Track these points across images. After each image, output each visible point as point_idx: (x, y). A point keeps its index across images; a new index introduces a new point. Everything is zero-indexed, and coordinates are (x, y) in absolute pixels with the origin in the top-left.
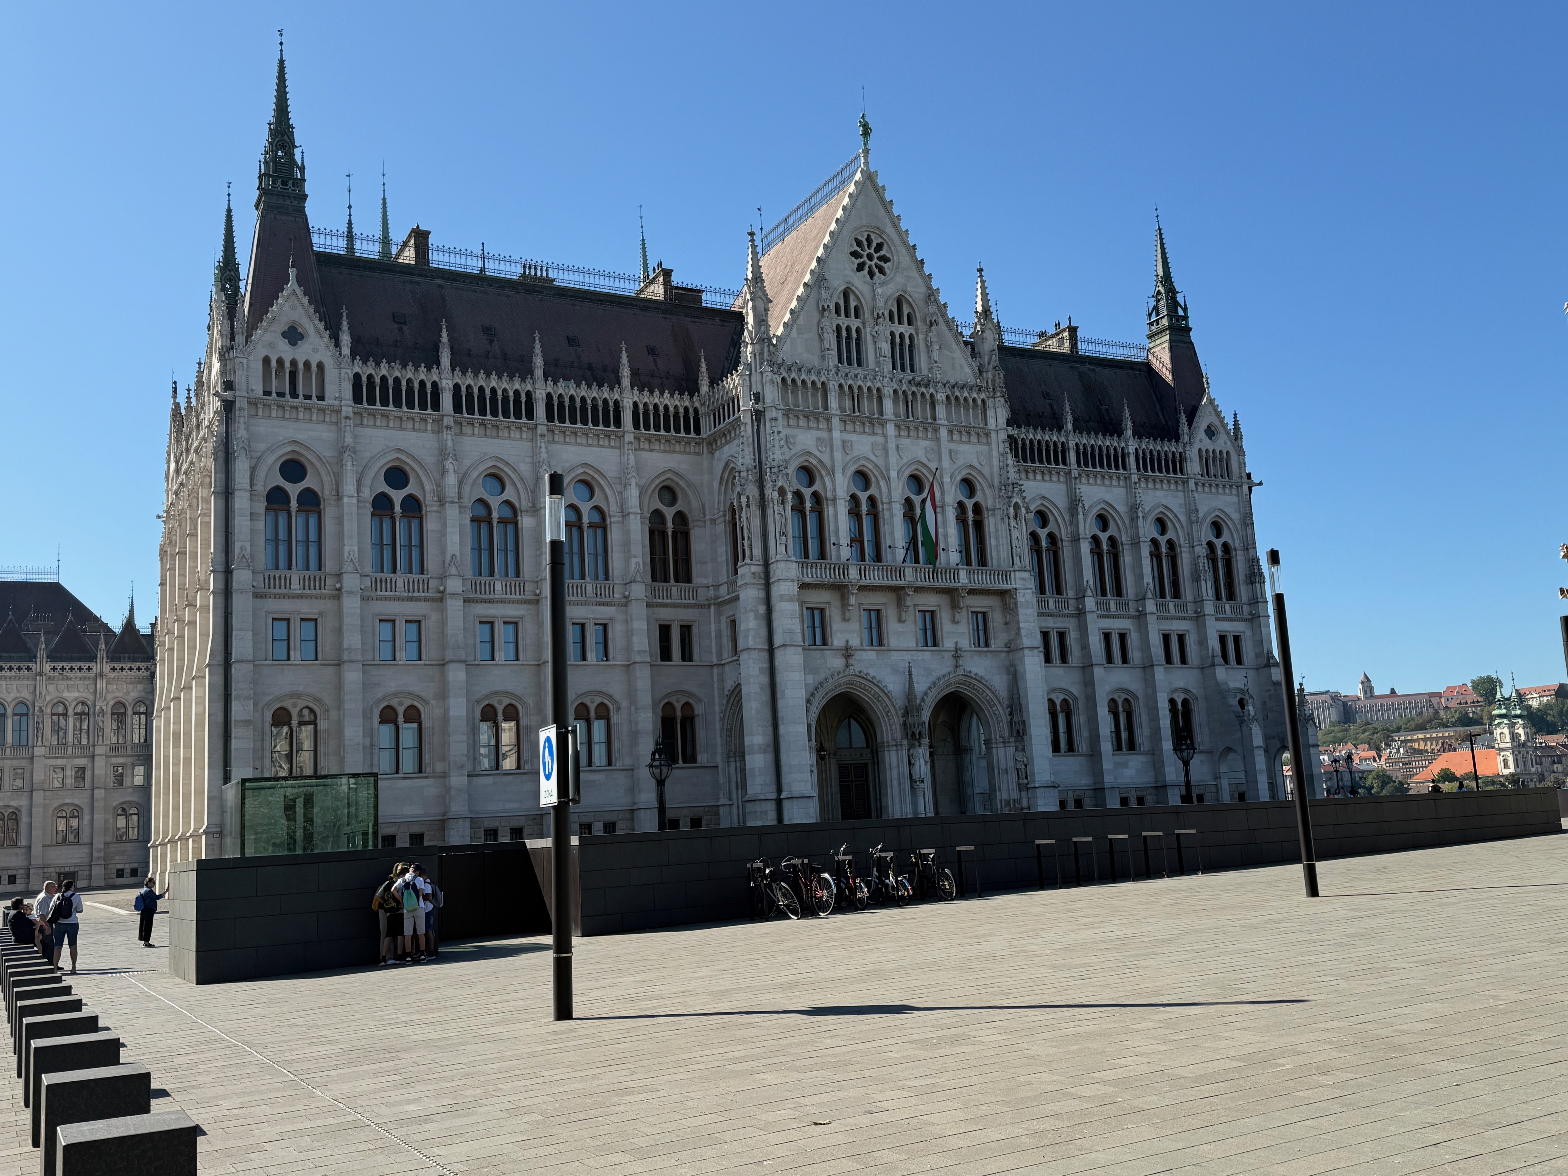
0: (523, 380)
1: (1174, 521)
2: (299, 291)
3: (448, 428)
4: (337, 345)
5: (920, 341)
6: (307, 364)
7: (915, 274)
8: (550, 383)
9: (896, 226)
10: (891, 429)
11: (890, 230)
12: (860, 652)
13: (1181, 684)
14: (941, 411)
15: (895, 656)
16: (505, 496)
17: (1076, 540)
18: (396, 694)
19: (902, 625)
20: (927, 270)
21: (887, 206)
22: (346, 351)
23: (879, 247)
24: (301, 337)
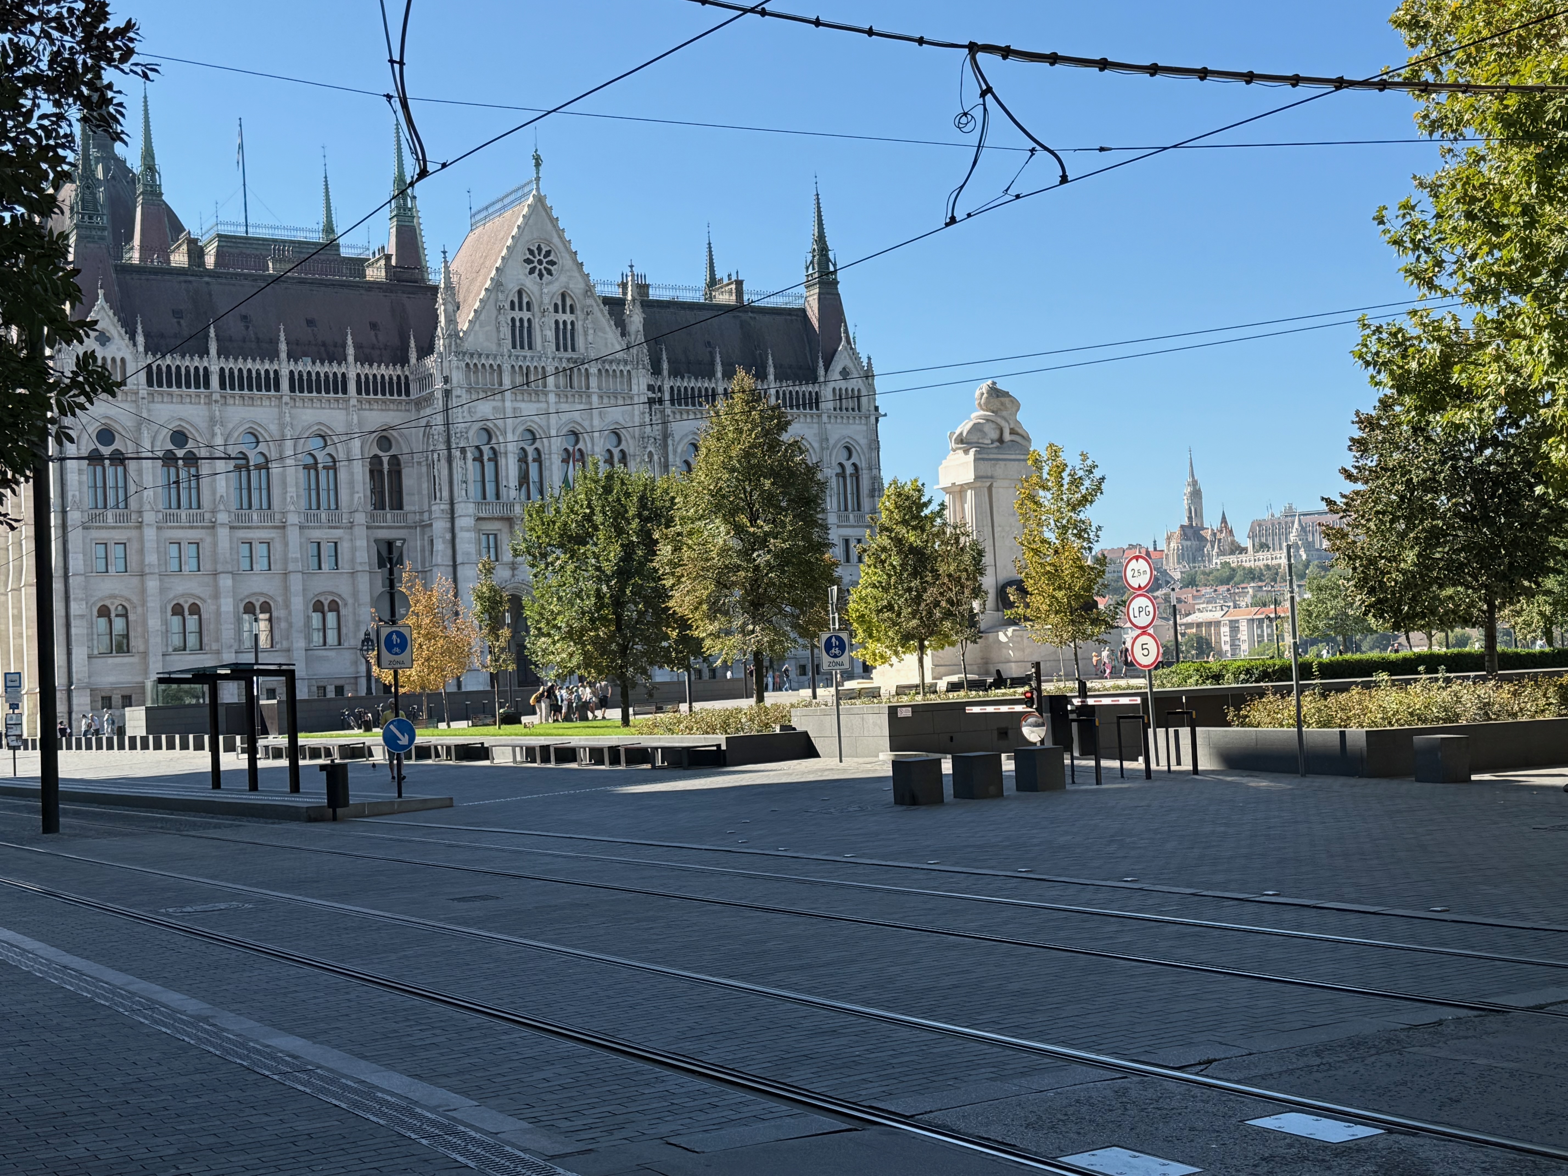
0: (272, 361)
2: (107, 306)
3: (216, 402)
4: (135, 345)
5: (579, 326)
6: (114, 360)
7: (577, 274)
8: (292, 362)
9: (561, 237)
10: (552, 398)
11: (556, 240)
14: (594, 382)
16: (259, 449)
18: (183, 595)
20: (586, 270)
21: (554, 221)
22: (141, 349)
23: (548, 253)
24: (109, 339)
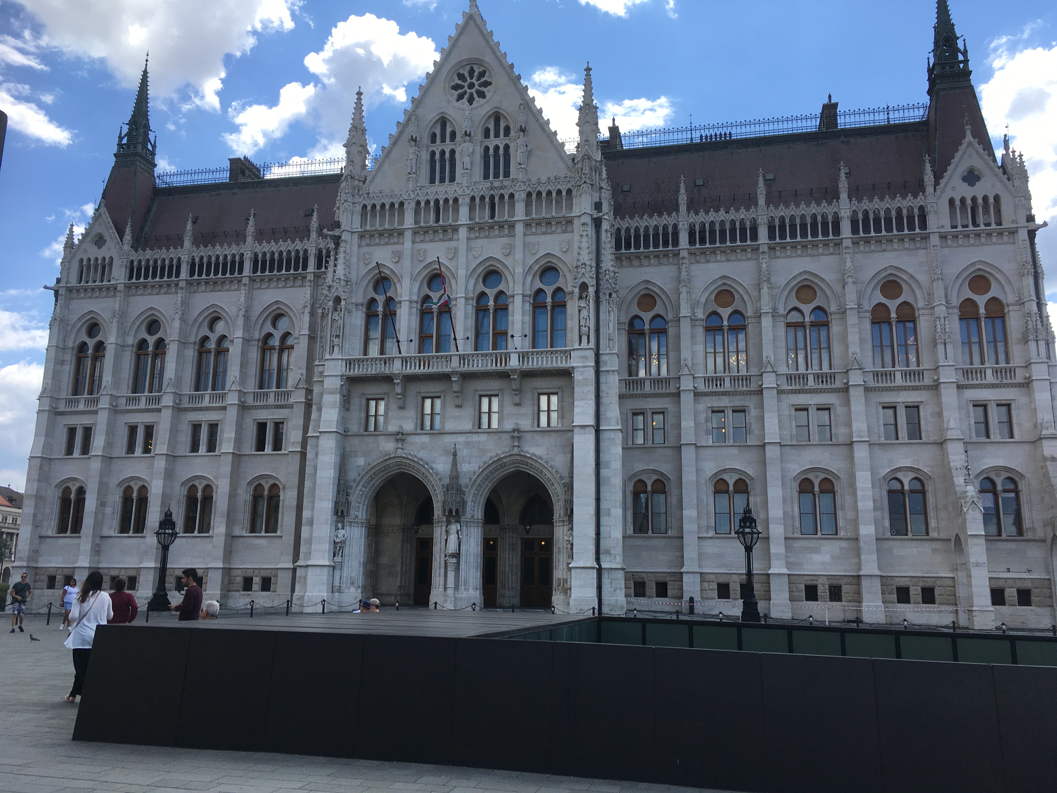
1: (910, 282)
12: (412, 437)
13: (907, 463)
15: (448, 439)
17: (759, 316)
19: (460, 410)
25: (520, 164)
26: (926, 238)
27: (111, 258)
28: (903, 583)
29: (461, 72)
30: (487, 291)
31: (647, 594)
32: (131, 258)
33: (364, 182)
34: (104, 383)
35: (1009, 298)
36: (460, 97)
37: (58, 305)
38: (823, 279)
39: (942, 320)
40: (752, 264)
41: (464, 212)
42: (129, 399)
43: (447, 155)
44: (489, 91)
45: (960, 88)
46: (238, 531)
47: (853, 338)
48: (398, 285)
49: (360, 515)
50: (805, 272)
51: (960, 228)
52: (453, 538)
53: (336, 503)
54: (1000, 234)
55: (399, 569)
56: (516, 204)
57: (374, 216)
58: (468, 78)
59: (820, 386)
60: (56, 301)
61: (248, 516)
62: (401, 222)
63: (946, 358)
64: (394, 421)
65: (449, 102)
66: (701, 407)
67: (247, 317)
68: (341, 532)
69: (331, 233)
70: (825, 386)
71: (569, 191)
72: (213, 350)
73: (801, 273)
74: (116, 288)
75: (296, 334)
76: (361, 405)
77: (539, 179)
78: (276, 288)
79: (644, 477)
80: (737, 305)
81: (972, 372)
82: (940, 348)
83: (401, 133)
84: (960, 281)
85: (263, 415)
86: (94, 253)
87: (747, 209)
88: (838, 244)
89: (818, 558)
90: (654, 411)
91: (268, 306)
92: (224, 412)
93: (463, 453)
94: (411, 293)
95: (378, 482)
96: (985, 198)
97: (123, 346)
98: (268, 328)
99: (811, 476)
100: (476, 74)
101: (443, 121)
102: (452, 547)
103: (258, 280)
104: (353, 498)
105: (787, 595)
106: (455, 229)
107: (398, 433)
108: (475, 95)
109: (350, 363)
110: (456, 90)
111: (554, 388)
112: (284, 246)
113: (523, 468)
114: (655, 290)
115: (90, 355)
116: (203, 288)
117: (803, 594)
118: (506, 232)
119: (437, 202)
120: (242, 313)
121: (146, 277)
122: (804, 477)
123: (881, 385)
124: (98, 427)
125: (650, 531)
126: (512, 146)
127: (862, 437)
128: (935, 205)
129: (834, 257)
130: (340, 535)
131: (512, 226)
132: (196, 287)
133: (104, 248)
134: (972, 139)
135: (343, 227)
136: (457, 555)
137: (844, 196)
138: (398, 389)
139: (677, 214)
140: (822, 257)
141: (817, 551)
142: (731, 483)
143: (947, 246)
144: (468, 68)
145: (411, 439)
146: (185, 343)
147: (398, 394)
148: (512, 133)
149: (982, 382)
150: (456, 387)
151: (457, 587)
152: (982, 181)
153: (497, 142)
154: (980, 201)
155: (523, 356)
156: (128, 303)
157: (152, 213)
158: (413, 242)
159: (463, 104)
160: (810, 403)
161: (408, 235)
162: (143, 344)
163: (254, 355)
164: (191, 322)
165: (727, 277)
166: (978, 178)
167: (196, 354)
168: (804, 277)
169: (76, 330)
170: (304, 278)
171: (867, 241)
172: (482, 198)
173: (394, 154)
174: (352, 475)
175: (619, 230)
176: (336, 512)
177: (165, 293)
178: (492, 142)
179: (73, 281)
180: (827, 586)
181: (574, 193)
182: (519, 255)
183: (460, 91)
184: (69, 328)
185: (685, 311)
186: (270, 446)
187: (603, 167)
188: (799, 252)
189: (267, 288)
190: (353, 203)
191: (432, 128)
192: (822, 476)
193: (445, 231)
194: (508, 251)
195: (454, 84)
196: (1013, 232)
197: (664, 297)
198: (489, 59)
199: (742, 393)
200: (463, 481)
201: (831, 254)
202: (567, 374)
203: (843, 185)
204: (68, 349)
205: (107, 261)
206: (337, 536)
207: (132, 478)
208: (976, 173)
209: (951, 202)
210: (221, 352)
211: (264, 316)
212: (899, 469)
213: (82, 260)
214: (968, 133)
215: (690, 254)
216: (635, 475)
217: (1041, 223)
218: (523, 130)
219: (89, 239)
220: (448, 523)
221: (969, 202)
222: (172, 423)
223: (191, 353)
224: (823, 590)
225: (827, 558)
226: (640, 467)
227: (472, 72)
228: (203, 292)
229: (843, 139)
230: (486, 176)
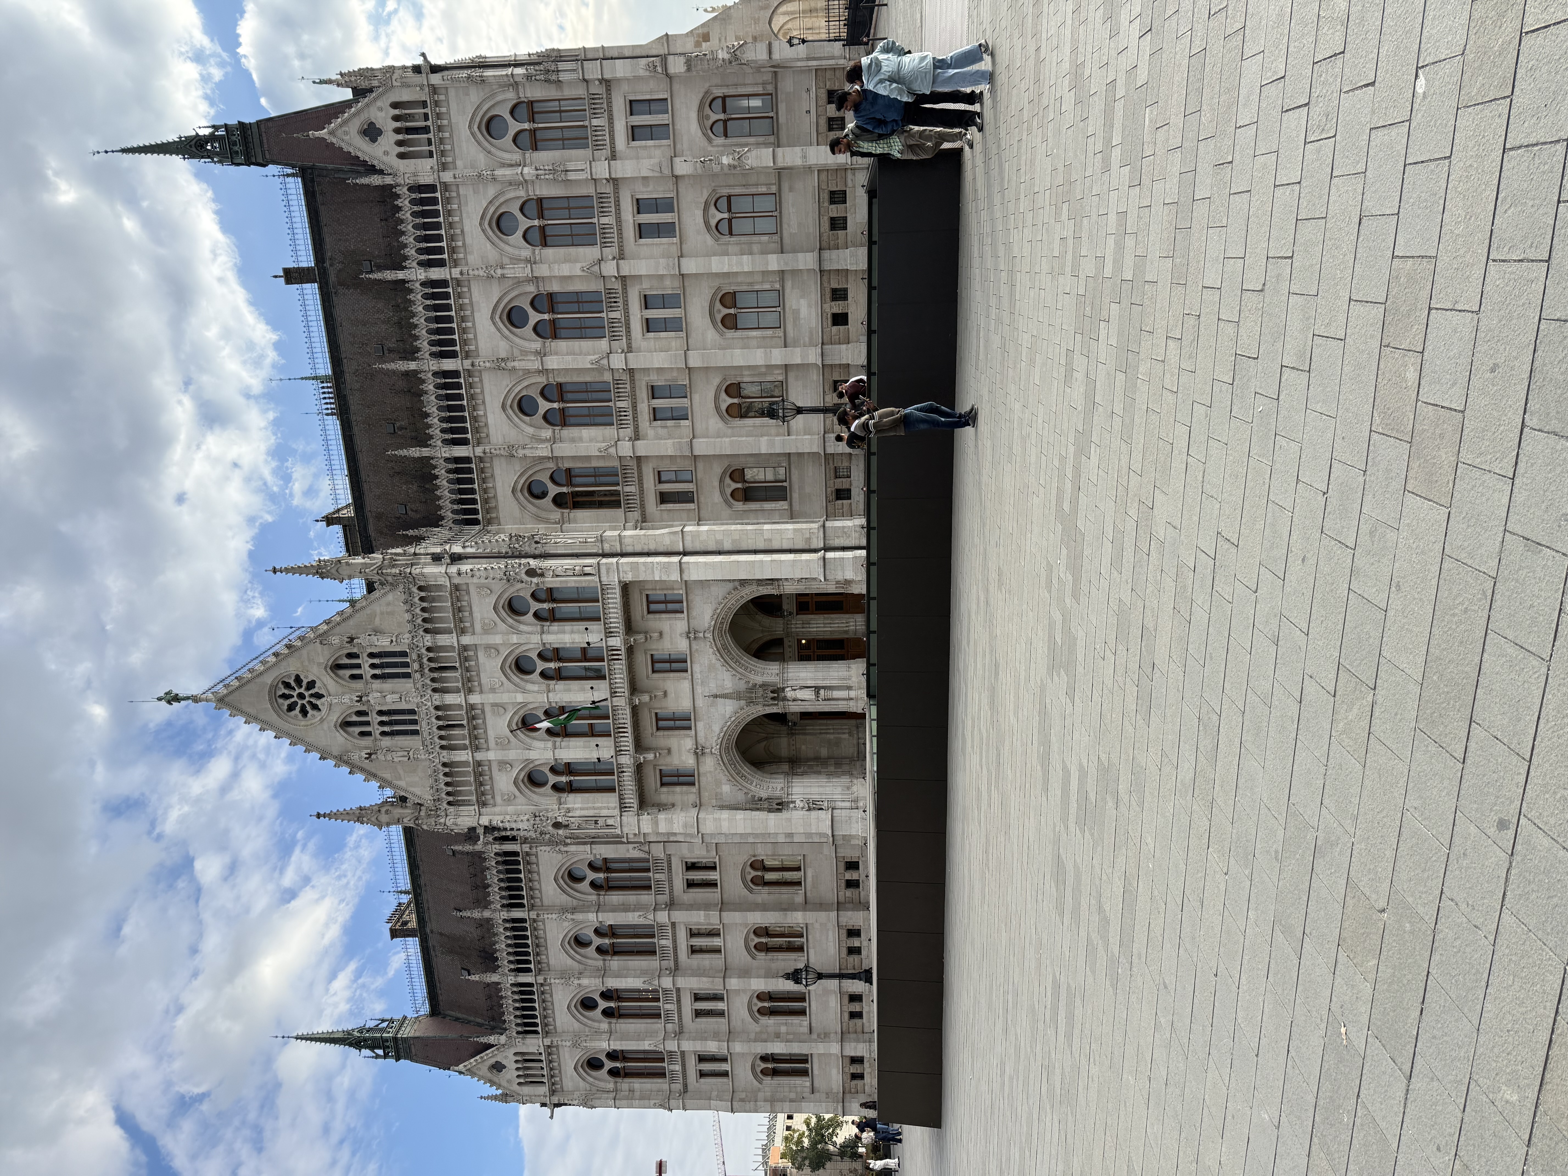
25: (392, 641)
26: (446, 187)
27: (516, 1054)
28: (826, 225)
29: (286, 707)
30: (538, 671)
31: (848, 487)
32: (514, 1034)
33: (421, 805)
34: (652, 1048)
35: (510, 96)
36: (315, 707)
37: (570, 1102)
38: (500, 299)
39: (539, 172)
40: (486, 376)
41: (450, 699)
42: (667, 1021)
43: (385, 718)
44: (306, 677)
45: (260, 135)
46: (799, 899)
47: (565, 270)
48: (537, 763)
49: (779, 786)
50: (492, 318)
51: (433, 148)
52: (800, 694)
53: (770, 811)
54: (437, 104)
55: (832, 737)
56: (439, 644)
57: (459, 793)
58: (293, 700)
59: (620, 304)
60: (566, 1104)
61: (784, 890)
62: (465, 764)
63: (583, 170)
64: (684, 758)
65: (322, 720)
66: (651, 433)
67: (574, 910)
68: (799, 804)
69: (482, 837)
70: (621, 300)
71: (421, 588)
72: (612, 941)
73: (494, 324)
74: (549, 1047)
75: (591, 858)
76: (668, 792)
77: (409, 622)
78: (540, 883)
79: (729, 491)
80: (534, 393)
81: (596, 141)
82: (572, 176)
83: (362, 770)
84: (493, 150)
85: (679, 883)
86: (511, 1073)
87: (423, 381)
88: (458, 283)
89: (804, 311)
90: (657, 482)
91: (560, 888)
92: (677, 925)
93: (713, 688)
94: (545, 749)
95: (746, 770)
96: (396, 118)
97: (611, 1032)
98: (585, 886)
99: (719, 317)
100: (287, 692)
101: (346, 724)
102: (808, 694)
103: (532, 901)
104: (764, 794)
105: (844, 347)
106: (472, 707)
107: (696, 753)
108: (312, 691)
109: (623, 807)
110: (308, 712)
111: (641, 600)
112: (493, 877)
113: (726, 626)
114: (522, 481)
115: (622, 1065)
116: (544, 957)
117: (842, 328)
118: (471, 653)
119: (440, 728)
120: (569, 916)
121: (535, 1017)
122: (720, 324)
123: (616, 240)
124: (699, 1049)
125: (784, 484)
126: (369, 651)
127: (674, 264)
128: (407, 176)
129: (472, 287)
130: (802, 805)
131: (465, 648)
132: (543, 965)
133: (504, 1062)
134: (326, 130)
135: (475, 824)
136: (817, 689)
137: (401, 275)
138: (650, 756)
139: (432, 458)
140: (474, 300)
141: (797, 312)
142: (731, 401)
143: (454, 162)
144: (280, 701)
145: (701, 740)
146: (605, 970)
147: (655, 757)
148: (355, 650)
149: (607, 130)
150: (646, 698)
151: (849, 688)
152: (374, 121)
153: (366, 666)
154: (398, 124)
155: (608, 634)
156: (564, 1032)
157: (459, 1015)
158: (488, 749)
159: (323, 704)
160: (639, 316)
161: (479, 756)
162: (608, 1013)
163: (615, 898)
164: (582, 967)
165: (503, 404)
166: (372, 124)
167: (616, 958)
168: (498, 320)
169: (597, 1082)
170: (528, 854)
171: (453, 250)
172: (433, 680)
173: (387, 776)
174: (740, 797)
175: (455, 522)
176: (779, 810)
177: (551, 996)
178: (367, 671)
179: (543, 1090)
180: (833, 303)
181: (422, 584)
182: (497, 639)
183: (308, 708)
184: (594, 1088)
185: (543, 451)
186: (711, 873)
187: (389, 551)
188: (469, 324)
189: (540, 892)
190: (447, 816)
191: (354, 737)
192: (718, 305)
193: (474, 718)
194: (493, 650)
195: (300, 716)
196: (434, 90)
197: (530, 472)
198: (269, 679)
199: (633, 388)
200: (742, 686)
201: (469, 289)
202: (626, 588)
203: (390, 275)
204: (616, 1087)
205: (519, 1058)
206: (803, 808)
207: (750, 1010)
208: (366, 127)
209: (401, 156)
210: (612, 931)
211: (572, 891)
212: (707, 223)
213: (520, 1084)
214: (317, 134)
215: (479, 444)
216: (726, 501)
217: (422, 58)
218: (351, 640)
219: (495, 1079)
220: (785, 699)
221: (400, 137)
222: (692, 975)
223: (615, 963)
224: (837, 307)
225: (803, 302)
226: (717, 497)
227: (285, 696)
228: (547, 958)
229: (327, 264)
230: (407, 676)
